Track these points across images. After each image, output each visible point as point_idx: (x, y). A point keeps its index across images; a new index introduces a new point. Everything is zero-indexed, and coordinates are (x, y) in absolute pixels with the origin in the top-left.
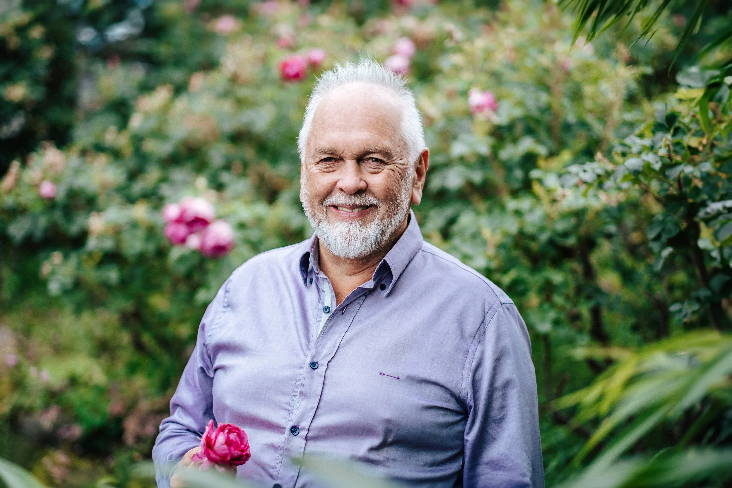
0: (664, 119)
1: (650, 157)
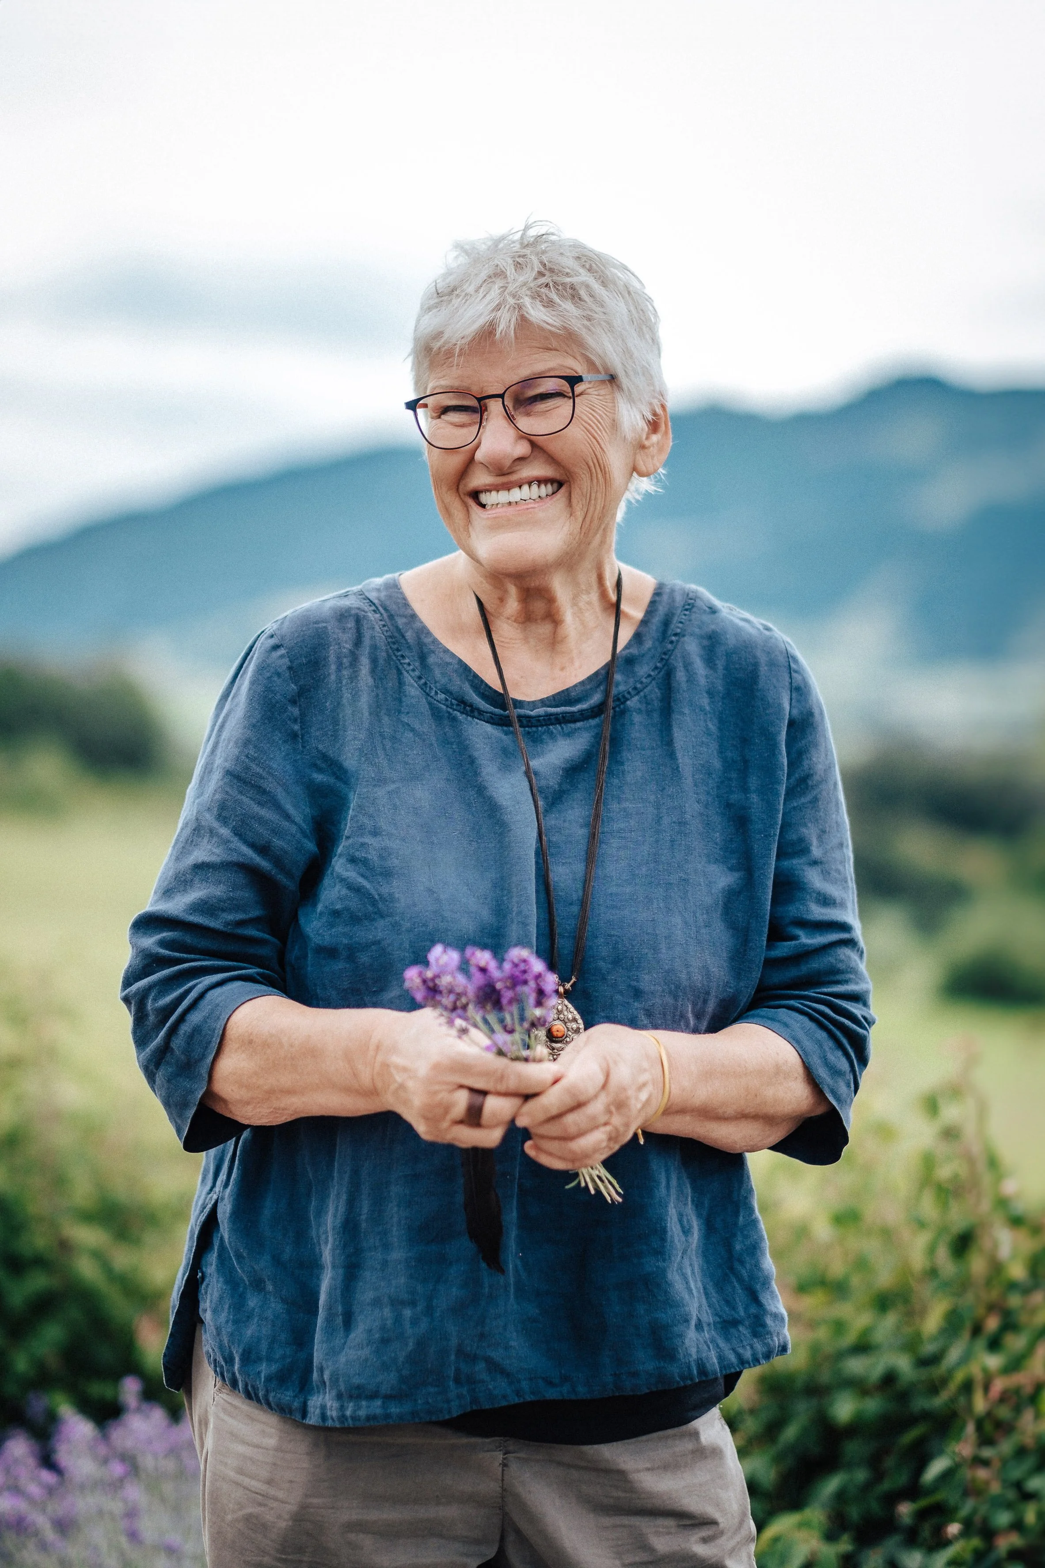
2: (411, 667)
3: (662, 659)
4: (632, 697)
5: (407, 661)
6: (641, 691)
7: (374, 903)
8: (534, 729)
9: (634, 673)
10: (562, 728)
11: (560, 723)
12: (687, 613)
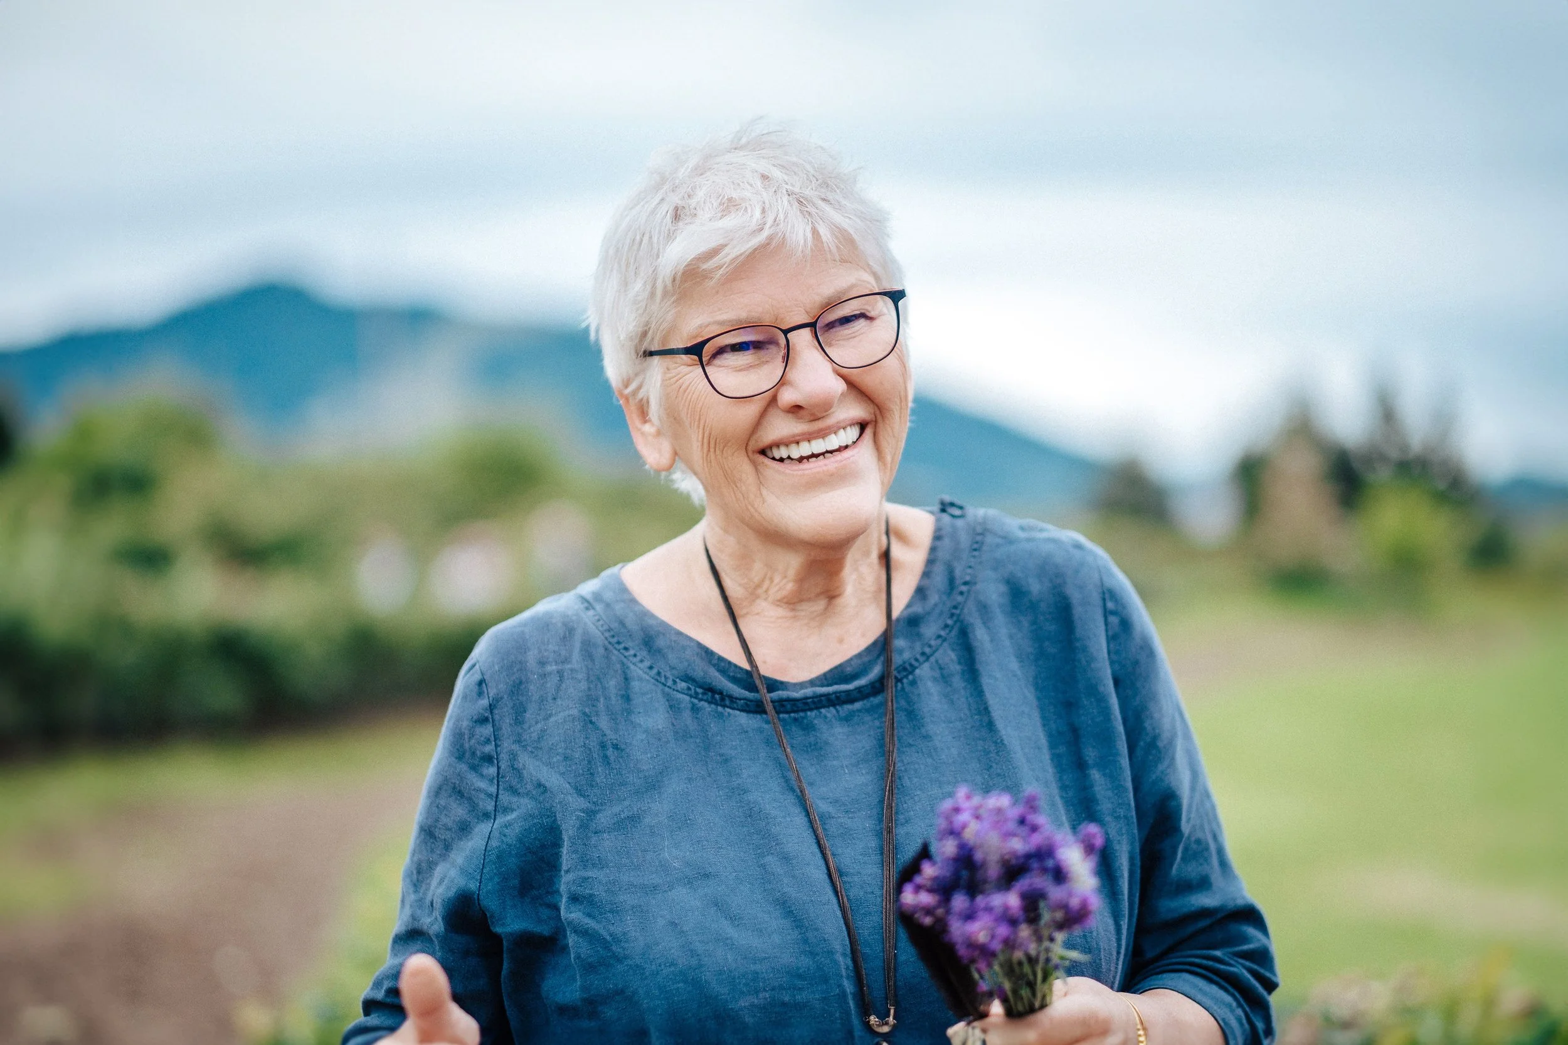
2: (639, 658)
3: (952, 615)
5: (632, 652)
6: (932, 655)
7: (606, 945)
8: (802, 714)
9: (919, 635)
10: (838, 712)
11: (834, 705)
12: (976, 553)
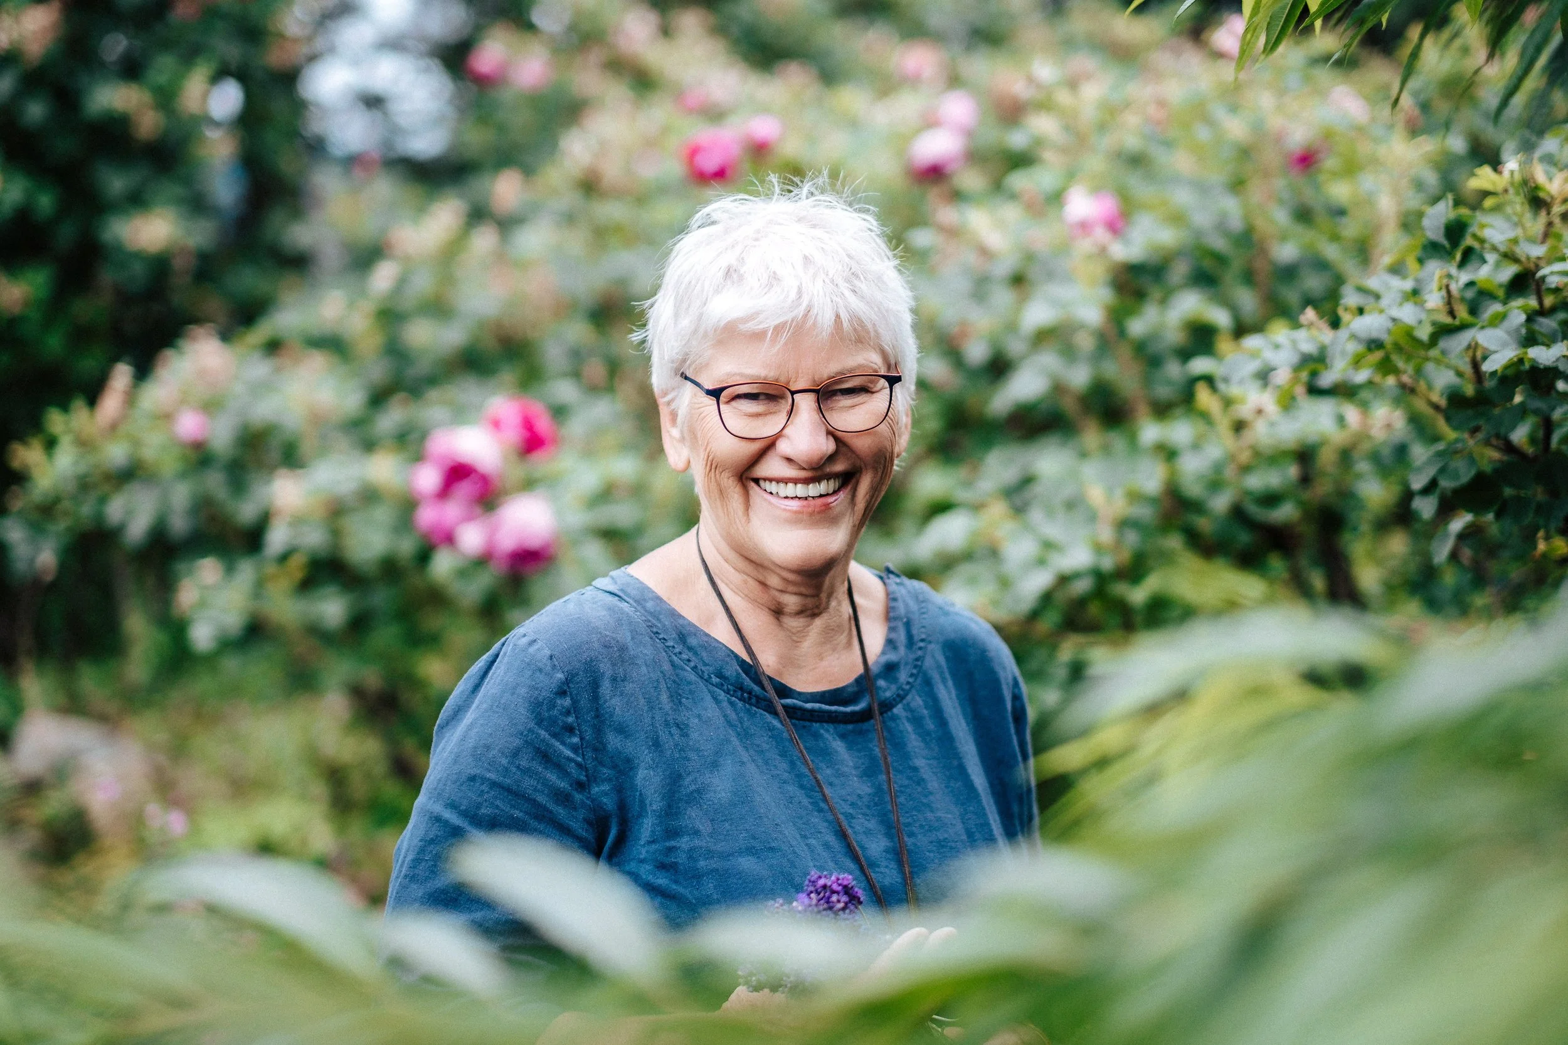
0: (1442, 231)
1: (1408, 314)
3: (916, 666)
4: (897, 704)
6: (904, 697)
8: (811, 724)
9: (895, 680)
10: (836, 728)
11: (833, 723)
